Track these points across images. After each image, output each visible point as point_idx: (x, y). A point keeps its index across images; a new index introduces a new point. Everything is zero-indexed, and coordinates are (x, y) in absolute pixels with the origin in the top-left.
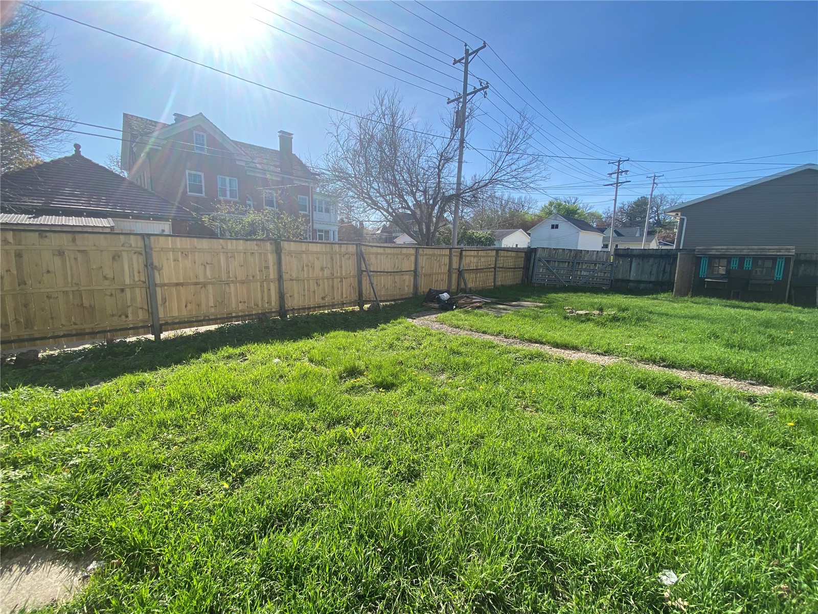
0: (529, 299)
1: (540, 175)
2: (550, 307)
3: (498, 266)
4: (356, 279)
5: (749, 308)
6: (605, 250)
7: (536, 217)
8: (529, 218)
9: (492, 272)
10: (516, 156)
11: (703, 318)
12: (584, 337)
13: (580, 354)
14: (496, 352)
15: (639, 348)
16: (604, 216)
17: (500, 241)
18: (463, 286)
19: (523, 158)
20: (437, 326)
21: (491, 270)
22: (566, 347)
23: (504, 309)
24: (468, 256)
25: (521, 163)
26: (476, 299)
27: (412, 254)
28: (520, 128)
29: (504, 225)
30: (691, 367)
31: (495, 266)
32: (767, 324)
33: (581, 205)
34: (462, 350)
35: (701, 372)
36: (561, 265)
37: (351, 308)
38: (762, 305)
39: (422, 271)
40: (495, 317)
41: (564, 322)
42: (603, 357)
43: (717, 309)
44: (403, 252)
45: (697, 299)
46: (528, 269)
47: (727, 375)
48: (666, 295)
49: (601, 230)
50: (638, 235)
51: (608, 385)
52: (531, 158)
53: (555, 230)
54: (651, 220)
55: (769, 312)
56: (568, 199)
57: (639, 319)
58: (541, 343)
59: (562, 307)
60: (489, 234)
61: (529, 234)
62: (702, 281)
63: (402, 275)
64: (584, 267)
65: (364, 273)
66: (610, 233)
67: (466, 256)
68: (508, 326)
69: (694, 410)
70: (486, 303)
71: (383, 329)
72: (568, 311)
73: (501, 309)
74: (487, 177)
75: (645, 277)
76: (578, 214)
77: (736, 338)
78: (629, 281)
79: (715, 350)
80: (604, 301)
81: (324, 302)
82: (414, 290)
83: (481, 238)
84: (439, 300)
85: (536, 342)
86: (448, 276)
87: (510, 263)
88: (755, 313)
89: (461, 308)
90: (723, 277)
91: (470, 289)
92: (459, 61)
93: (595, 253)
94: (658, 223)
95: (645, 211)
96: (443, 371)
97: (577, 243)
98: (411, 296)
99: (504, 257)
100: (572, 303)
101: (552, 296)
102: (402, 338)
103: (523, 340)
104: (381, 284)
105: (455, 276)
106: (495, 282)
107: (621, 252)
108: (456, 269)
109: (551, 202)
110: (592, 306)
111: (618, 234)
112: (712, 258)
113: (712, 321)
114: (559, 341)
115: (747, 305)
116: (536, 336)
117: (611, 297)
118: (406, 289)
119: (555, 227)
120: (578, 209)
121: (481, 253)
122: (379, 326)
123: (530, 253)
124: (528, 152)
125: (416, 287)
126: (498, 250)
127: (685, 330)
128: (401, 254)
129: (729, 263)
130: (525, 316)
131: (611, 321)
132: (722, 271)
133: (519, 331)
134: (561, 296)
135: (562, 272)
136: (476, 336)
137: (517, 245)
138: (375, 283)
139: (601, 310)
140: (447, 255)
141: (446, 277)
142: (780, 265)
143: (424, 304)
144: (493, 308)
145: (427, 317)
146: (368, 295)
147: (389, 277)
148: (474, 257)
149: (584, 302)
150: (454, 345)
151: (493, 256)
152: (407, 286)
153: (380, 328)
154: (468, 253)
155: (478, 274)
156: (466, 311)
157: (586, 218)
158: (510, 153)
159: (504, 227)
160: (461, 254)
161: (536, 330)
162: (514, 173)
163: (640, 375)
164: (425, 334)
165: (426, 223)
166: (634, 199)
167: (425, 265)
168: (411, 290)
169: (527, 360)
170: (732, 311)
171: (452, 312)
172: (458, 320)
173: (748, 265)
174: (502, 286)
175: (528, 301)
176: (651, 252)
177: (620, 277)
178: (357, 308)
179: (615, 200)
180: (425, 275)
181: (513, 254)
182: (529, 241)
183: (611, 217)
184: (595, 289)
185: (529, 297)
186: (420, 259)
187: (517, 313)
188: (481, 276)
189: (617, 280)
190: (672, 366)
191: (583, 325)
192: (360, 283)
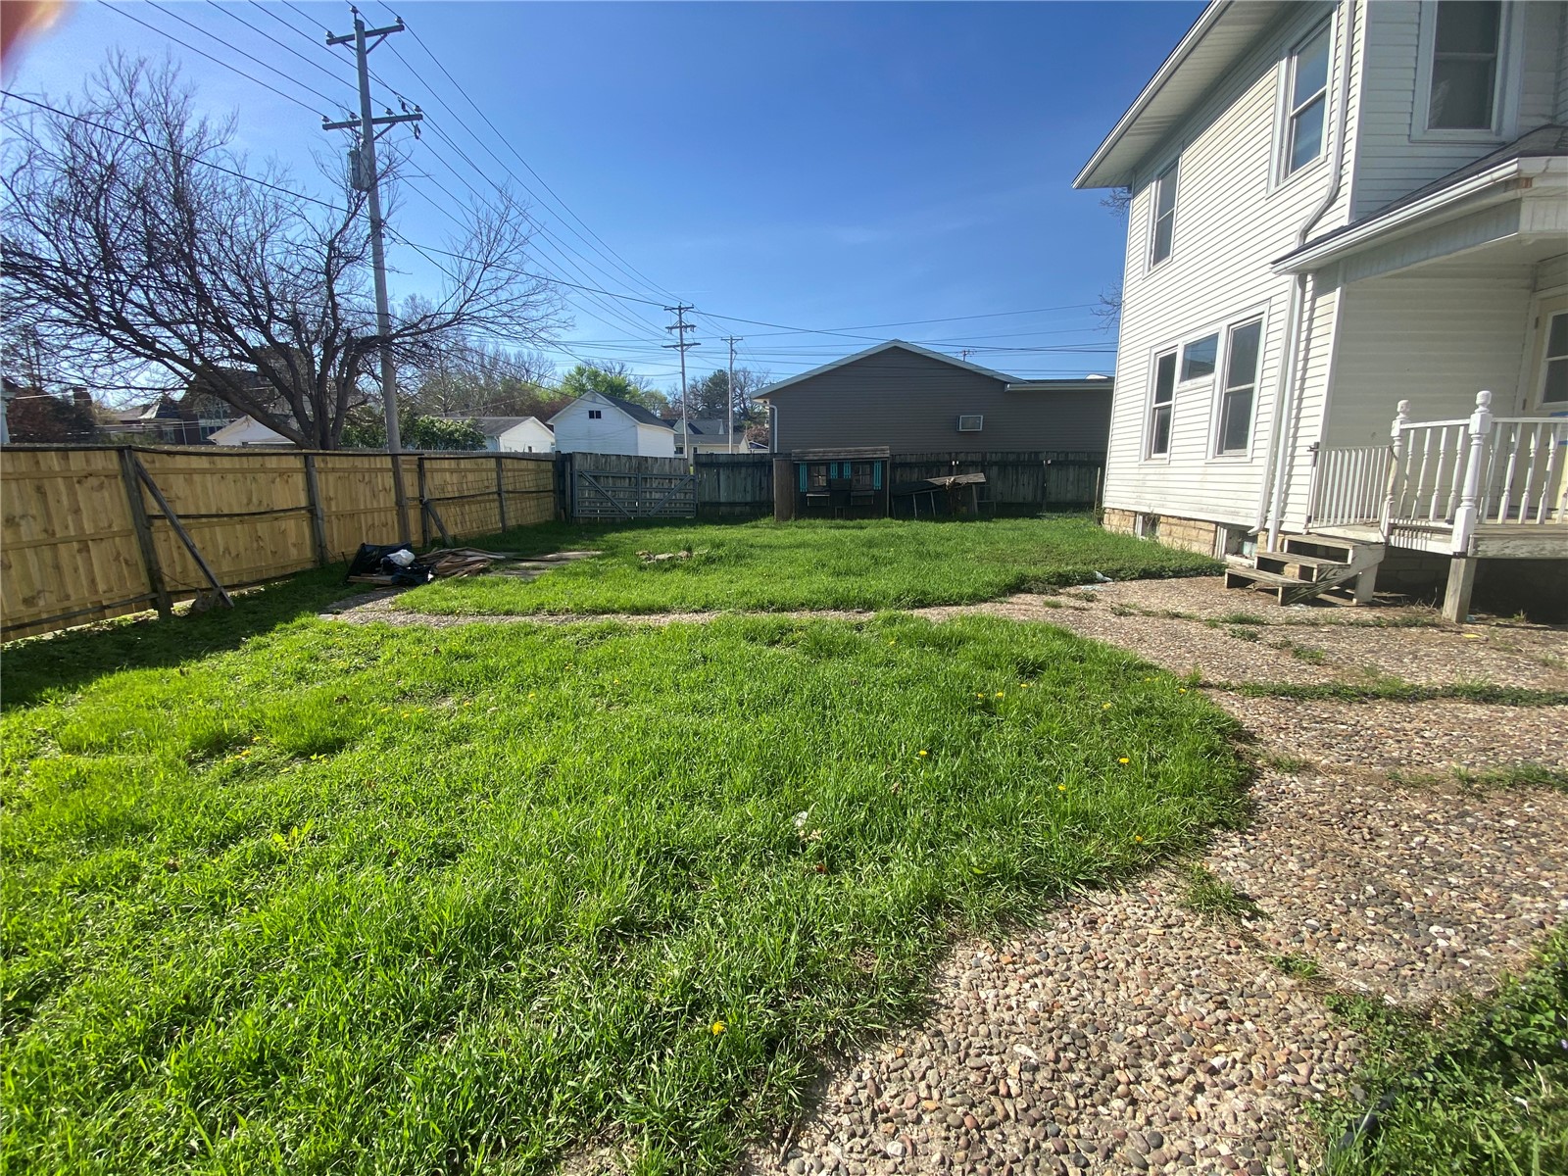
0: (576, 547)
1: (556, 317)
2: (614, 555)
3: (504, 488)
4: (134, 539)
5: (853, 528)
6: (679, 456)
7: (558, 395)
8: (545, 396)
9: (494, 501)
10: (505, 274)
11: (809, 545)
12: (673, 591)
13: (672, 617)
14: (540, 638)
15: (744, 594)
16: (670, 399)
17: (495, 439)
18: (436, 533)
19: (518, 279)
20: (401, 618)
21: (491, 497)
22: (650, 610)
23: (535, 568)
24: (437, 470)
25: (517, 289)
26: (474, 556)
27: (295, 470)
28: (503, 219)
29: (497, 408)
30: (802, 606)
31: (500, 489)
32: (871, 543)
33: (632, 377)
34: (474, 649)
35: (811, 610)
36: (619, 483)
37: (129, 617)
38: (866, 522)
39: (329, 507)
40: (522, 583)
41: (640, 575)
42: (701, 615)
43: (821, 532)
44: (268, 465)
45: (801, 522)
46: (563, 492)
47: (836, 608)
48: (767, 520)
49: (669, 422)
50: (721, 432)
51: (714, 646)
52: (534, 282)
53: (595, 421)
54: (736, 409)
55: (873, 529)
56: (609, 365)
57: (739, 557)
58: (614, 612)
59: (633, 553)
60: (469, 426)
61: (551, 428)
62: (803, 497)
63: (276, 519)
64: (654, 486)
65: (158, 523)
66: (683, 427)
67: (433, 471)
68: (551, 595)
69: (807, 651)
70: (497, 561)
71: (259, 647)
72: (644, 557)
73: (528, 568)
74: (449, 308)
75: (738, 497)
76: (629, 393)
77: (842, 564)
78: (719, 504)
79: (823, 581)
80: (691, 536)
81: (33, 610)
82: (314, 550)
83: (451, 433)
84: (391, 567)
85: (604, 613)
86: (398, 514)
87: (528, 482)
88: (859, 533)
89: (445, 577)
90: (823, 490)
91: (455, 538)
92: (343, 40)
93: (667, 461)
94: (745, 414)
95: (726, 393)
96: (445, 693)
97: (636, 444)
98: (309, 566)
99: (514, 470)
100: (646, 544)
101: (613, 537)
102: (323, 654)
103: (581, 612)
104: (215, 546)
105: (413, 515)
106: (503, 519)
107: (704, 460)
108: (414, 499)
109: (579, 369)
110: (676, 545)
111: (696, 431)
112: (811, 464)
113: (818, 547)
114: (639, 604)
115: (851, 523)
116: (602, 601)
117: (699, 530)
118: (294, 552)
119: (595, 415)
120: (628, 385)
121: (463, 464)
122: (245, 643)
123: (561, 463)
124: (526, 270)
125: (319, 545)
126: (499, 458)
127: (791, 563)
128: (264, 470)
129: (828, 470)
130: (577, 574)
131: (705, 564)
132: (822, 481)
133: (570, 599)
134: (627, 535)
135: (621, 496)
136: (493, 622)
137: (530, 448)
138: (198, 545)
139: (689, 550)
140: (389, 470)
141: (392, 517)
142: (878, 467)
143: (353, 578)
144: (512, 569)
145: (369, 605)
146: (178, 577)
147: (238, 527)
148: (452, 472)
149: (663, 541)
150: (455, 645)
151: (491, 470)
152: (294, 545)
153: (249, 647)
154: (436, 464)
155: (467, 507)
156: (460, 581)
157: (642, 401)
158: (490, 265)
159: (496, 411)
160: (421, 466)
161: (600, 593)
162: (505, 308)
163: (748, 625)
164: (378, 638)
165: (310, 397)
166: (709, 374)
167: (336, 492)
168: (308, 553)
169: (596, 640)
170: (837, 533)
171: (429, 587)
172: (446, 600)
173: (847, 472)
174: (520, 527)
175: (575, 550)
176: (741, 459)
177: (707, 499)
178: (152, 614)
179: (683, 373)
180: (340, 516)
181: (531, 465)
182: (553, 441)
183: (681, 402)
184: (676, 521)
185: (574, 544)
186: (320, 481)
187: (561, 572)
188: (472, 510)
189: (704, 504)
190: (782, 609)
191: (668, 576)
192: (148, 550)
